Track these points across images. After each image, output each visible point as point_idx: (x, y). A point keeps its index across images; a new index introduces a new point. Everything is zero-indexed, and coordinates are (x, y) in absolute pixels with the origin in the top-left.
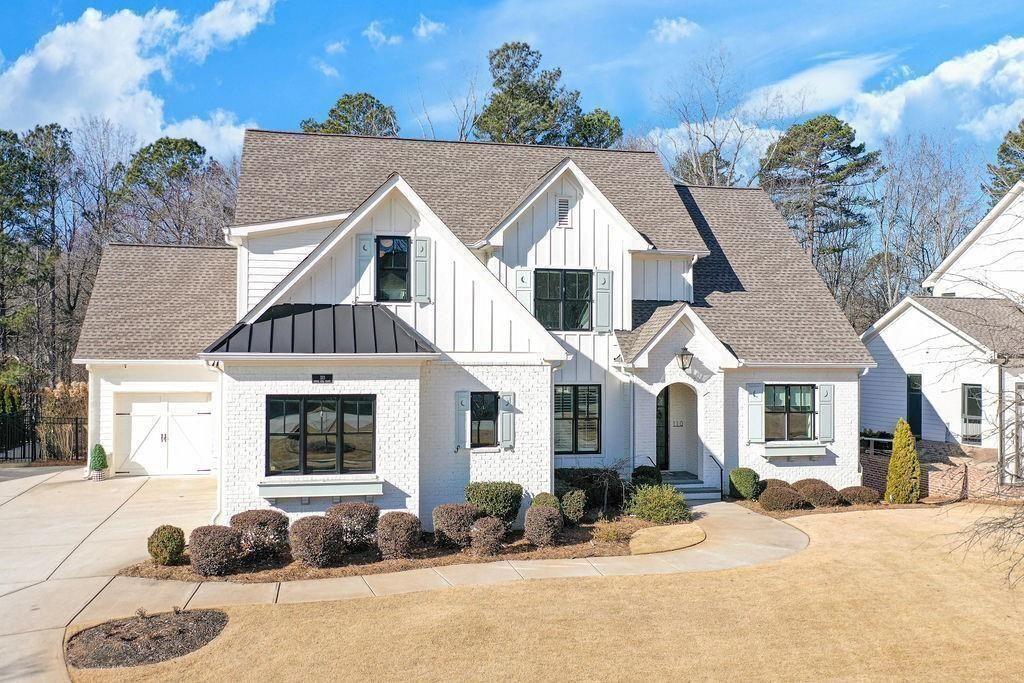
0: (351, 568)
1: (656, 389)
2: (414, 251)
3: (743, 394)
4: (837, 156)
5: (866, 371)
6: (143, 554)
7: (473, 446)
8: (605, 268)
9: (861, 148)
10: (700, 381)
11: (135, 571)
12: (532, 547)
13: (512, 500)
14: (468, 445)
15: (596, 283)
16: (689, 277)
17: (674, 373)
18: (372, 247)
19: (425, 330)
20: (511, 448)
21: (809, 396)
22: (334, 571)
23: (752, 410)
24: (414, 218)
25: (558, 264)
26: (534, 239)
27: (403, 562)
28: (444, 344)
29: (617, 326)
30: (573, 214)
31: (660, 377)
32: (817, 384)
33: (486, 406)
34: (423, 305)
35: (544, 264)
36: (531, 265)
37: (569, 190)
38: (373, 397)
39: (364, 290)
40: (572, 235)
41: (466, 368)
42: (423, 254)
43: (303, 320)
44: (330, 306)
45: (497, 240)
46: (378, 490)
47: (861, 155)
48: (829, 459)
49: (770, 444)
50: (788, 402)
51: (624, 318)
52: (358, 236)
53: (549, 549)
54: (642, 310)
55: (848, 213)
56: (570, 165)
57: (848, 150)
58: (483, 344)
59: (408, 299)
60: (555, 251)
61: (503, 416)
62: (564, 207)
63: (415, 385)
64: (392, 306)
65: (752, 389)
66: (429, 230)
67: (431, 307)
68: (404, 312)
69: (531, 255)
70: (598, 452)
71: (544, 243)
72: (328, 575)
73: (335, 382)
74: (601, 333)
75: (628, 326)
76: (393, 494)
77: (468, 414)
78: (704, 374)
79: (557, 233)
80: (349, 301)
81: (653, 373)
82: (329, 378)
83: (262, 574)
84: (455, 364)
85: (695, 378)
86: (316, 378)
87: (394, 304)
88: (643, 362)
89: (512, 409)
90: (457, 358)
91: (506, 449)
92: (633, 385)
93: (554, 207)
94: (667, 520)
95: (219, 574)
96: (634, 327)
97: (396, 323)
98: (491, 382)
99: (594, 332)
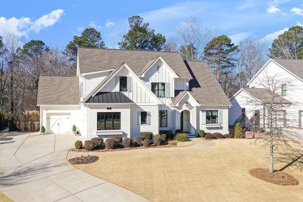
0: (118, 149)
1: (180, 111)
2: (128, 80)
3: (201, 112)
4: (226, 47)
5: (230, 107)
6: (75, 147)
7: (141, 124)
8: (168, 82)
9: (233, 45)
12: (156, 145)
13: (150, 136)
14: (140, 123)
15: (166, 86)
16: (188, 84)
17: (185, 108)
18: (119, 79)
19: (131, 98)
20: (150, 124)
21: (216, 113)
22: (115, 150)
23: (203, 116)
24: (128, 72)
25: (157, 82)
26: (151, 75)
28: (135, 101)
29: (171, 96)
30: (160, 69)
32: (218, 110)
33: (144, 115)
34: (130, 92)
35: (154, 82)
36: (151, 82)
37: (159, 64)
38: (120, 113)
39: (117, 89)
40: (160, 74)
41: (140, 106)
42: (130, 80)
43: (104, 95)
44: (110, 92)
45: (143, 76)
46: (122, 133)
47: (233, 47)
48: (221, 128)
49: (207, 124)
50: (211, 114)
51: (172, 94)
52: (116, 77)
53: (160, 146)
54: (177, 92)
55: (229, 63)
56: (160, 58)
57: (229, 45)
58: (143, 101)
59: (126, 91)
60: (155, 78)
61: (148, 117)
62: (158, 67)
63: (129, 110)
64: (123, 92)
65: (203, 111)
66: (131, 75)
67: (132, 92)
68: (126, 94)
69: (150, 79)
70: (167, 126)
71: (153, 76)
72: (114, 151)
74: (167, 98)
75: (173, 96)
76: (125, 134)
77: (140, 116)
78: (192, 108)
79: (156, 74)
80: (114, 91)
81: (180, 107)
82: (111, 108)
83: (100, 150)
84: (137, 105)
85: (189, 109)
86: (108, 108)
87: (124, 92)
88: (177, 105)
89: (150, 115)
90: (138, 104)
91: (148, 125)
92: (175, 110)
93: (156, 68)
94: (184, 141)
95: (91, 150)
96: (175, 97)
97: (125, 96)
98: (145, 109)
99: (165, 98)
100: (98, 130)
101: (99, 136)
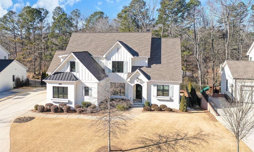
1: (133, 85)
2: (76, 64)
3: (152, 86)
6: (33, 108)
8: (126, 61)
10: (142, 84)
11: (32, 110)
13: (88, 105)
14: (84, 95)
15: (124, 64)
16: (147, 61)
18: (69, 63)
19: (78, 76)
21: (168, 87)
23: (154, 90)
25: (117, 60)
26: (112, 55)
27: (66, 113)
28: (80, 79)
29: (128, 72)
30: (120, 50)
31: (133, 82)
32: (170, 85)
33: (87, 89)
34: (77, 72)
35: (114, 60)
36: (112, 60)
37: (119, 46)
38: (67, 87)
39: (68, 70)
40: (120, 55)
41: (84, 83)
43: (59, 74)
44: (63, 72)
45: (104, 56)
46: (67, 102)
48: (171, 100)
49: (158, 97)
50: (163, 88)
51: (130, 70)
54: (134, 68)
56: (118, 42)
58: (87, 79)
59: (75, 71)
60: (116, 58)
61: (90, 91)
62: (118, 49)
63: (74, 86)
64: (73, 72)
65: (154, 85)
67: (79, 73)
68: (74, 73)
69: (112, 58)
70: (124, 95)
71: (114, 56)
72: (55, 114)
73: (62, 85)
74: (125, 73)
75: (131, 72)
76: (70, 102)
77: (84, 90)
78: (143, 82)
79: (117, 54)
80: (66, 71)
82: (61, 84)
85: (141, 83)
86: (59, 84)
88: (129, 80)
89: (91, 90)
90: (83, 81)
91: (90, 96)
93: (116, 50)
95: (41, 112)
96: (132, 72)
98: (88, 85)
99: (123, 73)
100: (53, 97)
101: (54, 102)
